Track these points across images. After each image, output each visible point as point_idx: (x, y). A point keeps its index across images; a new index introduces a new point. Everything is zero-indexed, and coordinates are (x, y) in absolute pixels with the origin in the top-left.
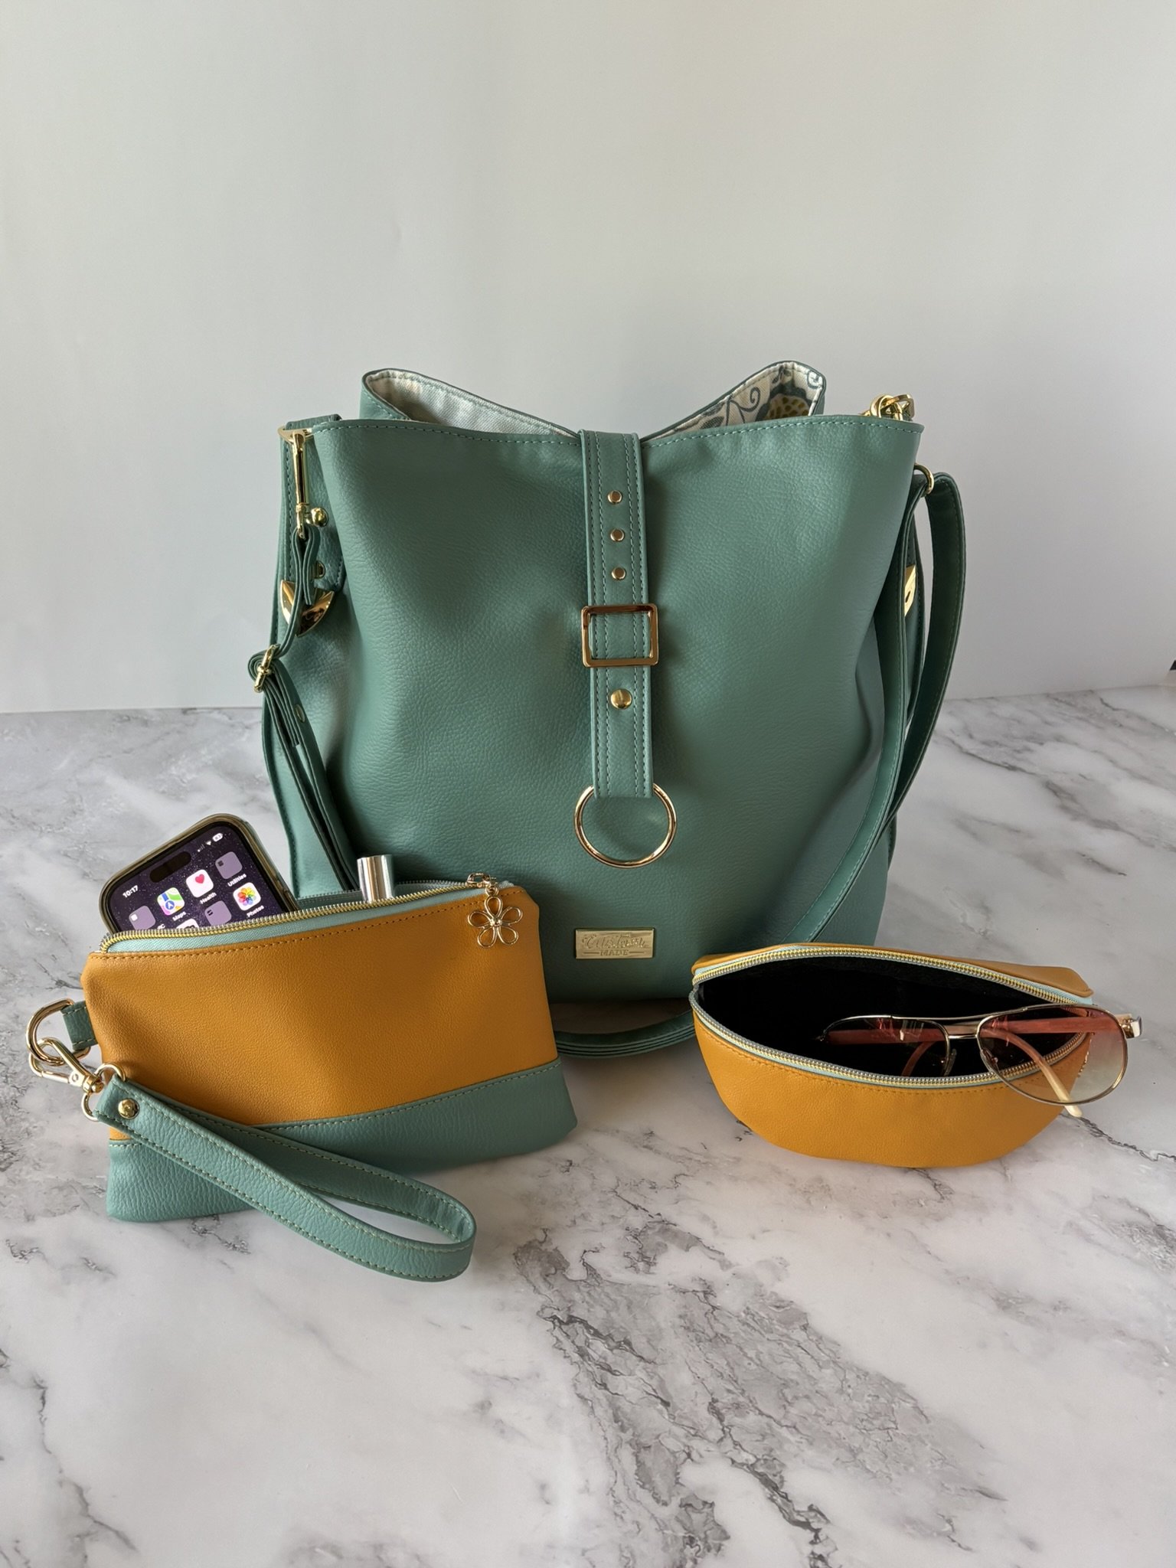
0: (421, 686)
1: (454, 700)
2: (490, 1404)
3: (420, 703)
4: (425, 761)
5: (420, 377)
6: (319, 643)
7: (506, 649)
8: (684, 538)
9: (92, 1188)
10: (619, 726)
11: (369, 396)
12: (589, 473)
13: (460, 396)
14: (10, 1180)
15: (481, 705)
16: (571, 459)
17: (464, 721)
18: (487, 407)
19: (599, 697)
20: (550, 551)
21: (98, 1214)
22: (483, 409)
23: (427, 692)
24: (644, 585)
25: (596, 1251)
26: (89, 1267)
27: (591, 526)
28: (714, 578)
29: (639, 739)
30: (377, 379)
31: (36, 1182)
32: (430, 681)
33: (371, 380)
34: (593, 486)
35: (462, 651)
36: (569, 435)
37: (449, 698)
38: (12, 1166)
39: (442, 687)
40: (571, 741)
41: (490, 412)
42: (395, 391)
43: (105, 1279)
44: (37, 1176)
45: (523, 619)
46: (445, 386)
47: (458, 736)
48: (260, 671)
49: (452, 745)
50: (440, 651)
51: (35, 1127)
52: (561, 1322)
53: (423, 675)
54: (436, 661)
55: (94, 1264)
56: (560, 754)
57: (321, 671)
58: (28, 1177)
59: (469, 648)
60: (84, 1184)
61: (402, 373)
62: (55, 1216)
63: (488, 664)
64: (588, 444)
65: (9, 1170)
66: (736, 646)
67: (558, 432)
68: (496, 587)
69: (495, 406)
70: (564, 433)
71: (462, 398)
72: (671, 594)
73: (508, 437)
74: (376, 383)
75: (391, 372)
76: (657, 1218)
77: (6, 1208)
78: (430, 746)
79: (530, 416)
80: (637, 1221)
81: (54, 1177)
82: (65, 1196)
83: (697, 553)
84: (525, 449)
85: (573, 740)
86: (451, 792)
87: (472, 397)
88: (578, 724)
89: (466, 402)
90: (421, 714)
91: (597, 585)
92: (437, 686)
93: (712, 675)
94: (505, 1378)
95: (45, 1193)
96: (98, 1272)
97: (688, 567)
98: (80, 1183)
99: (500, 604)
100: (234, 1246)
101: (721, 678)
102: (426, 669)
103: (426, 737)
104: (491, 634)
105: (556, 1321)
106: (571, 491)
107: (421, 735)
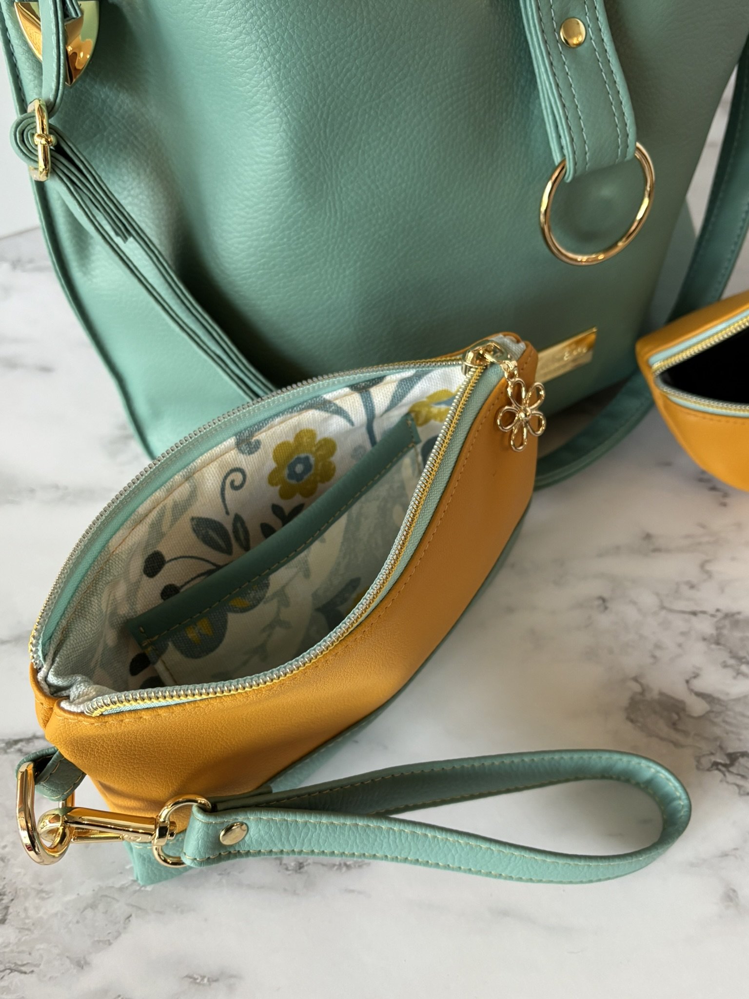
0: (320, 87)
1: (367, 97)
2: (734, 891)
3: (321, 116)
4: (338, 203)
6: (95, 93)
9: (131, 885)
10: (582, 70)
14: (21, 930)
15: (404, 95)
17: (383, 124)
19: (547, 36)
21: (161, 913)
23: (329, 95)
25: (696, 676)
26: (199, 984)
29: (610, 81)
31: (56, 914)
32: (332, 76)
35: (369, 13)
37: (361, 96)
38: (11, 910)
39: (349, 81)
43: (231, 988)
44: (53, 906)
47: (378, 151)
48: (39, 142)
49: (371, 167)
50: (339, 20)
51: (5, 847)
52: (725, 765)
53: (321, 69)
54: (336, 38)
55: (203, 977)
58: (41, 914)
60: (118, 885)
62: (110, 944)
65: (9, 917)
76: (720, 615)
77: (42, 967)
78: (342, 178)
80: (705, 626)
81: (74, 896)
82: (106, 912)
85: (513, 115)
86: (376, 236)
88: (515, 89)
90: (325, 132)
92: (342, 81)
94: (725, 855)
95: (78, 922)
96: (214, 985)
98: (112, 887)
100: (346, 865)
102: (324, 58)
103: (335, 166)
105: (720, 767)
107: (328, 166)
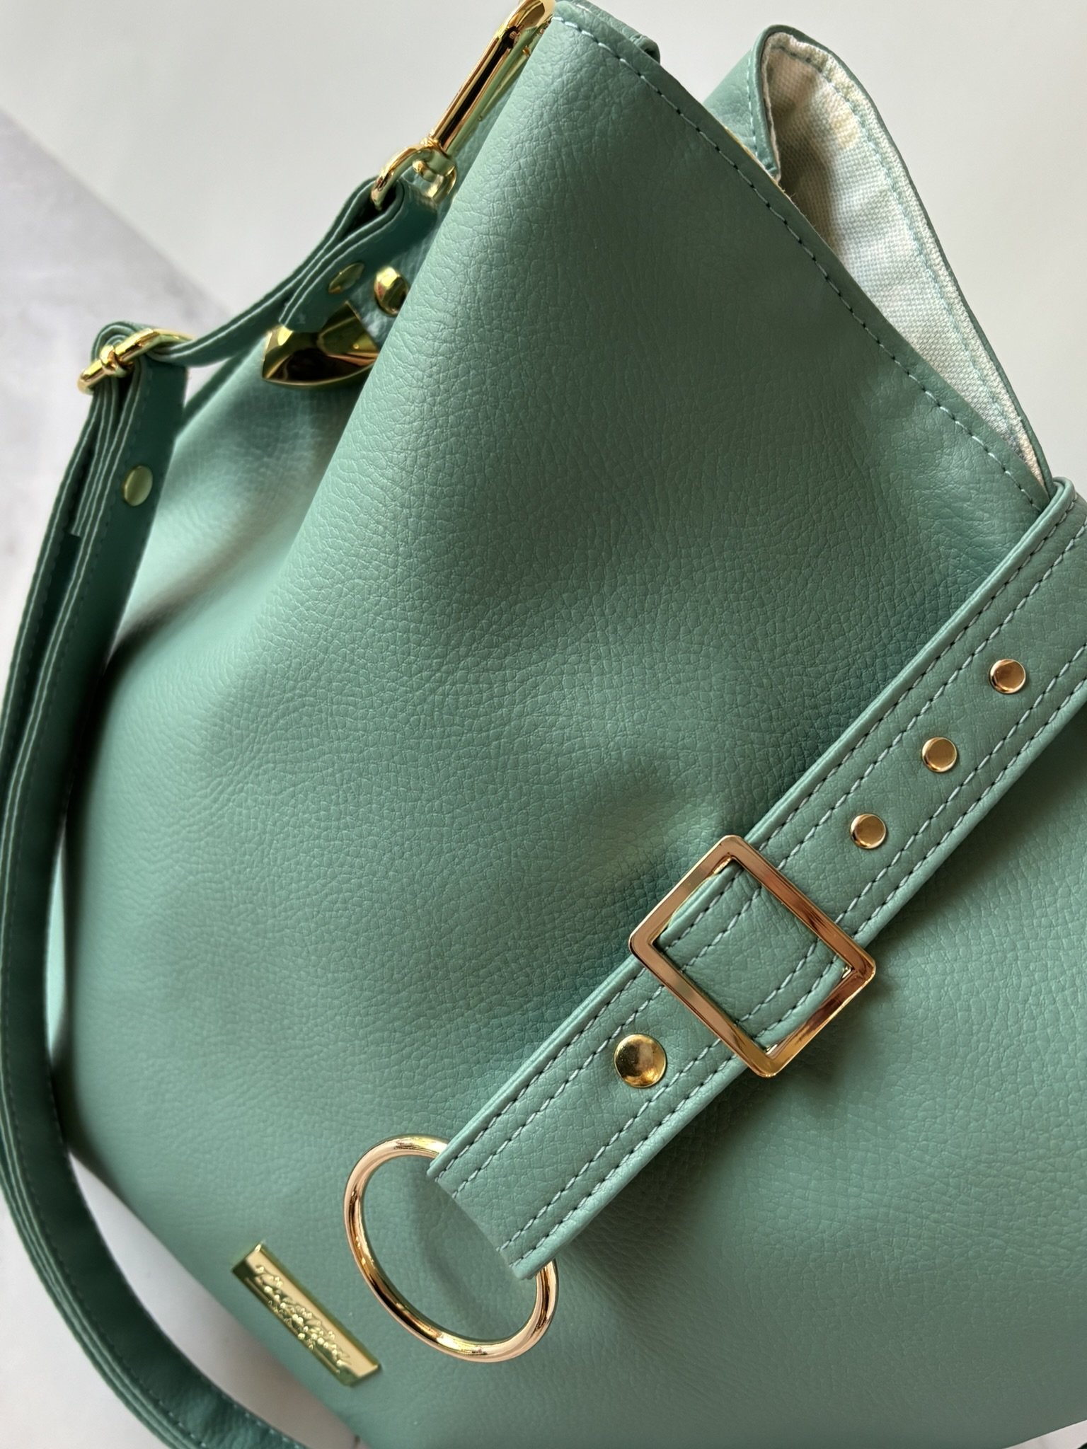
0: (314, 674)
1: (348, 755)
3: (288, 701)
4: (226, 795)
5: (872, 118)
7: (516, 766)
8: (1063, 878)
10: (586, 1107)
11: (750, 69)
12: (1004, 582)
13: (906, 214)
15: (386, 812)
16: (996, 522)
17: (337, 804)
18: (936, 278)
19: (605, 1017)
20: (784, 653)
22: (926, 275)
23: (314, 696)
24: (895, 901)
27: (907, 687)
28: (1045, 1027)
29: (597, 1169)
30: (794, 55)
32: (336, 684)
33: (783, 47)
34: (988, 615)
35: (433, 691)
36: (1036, 471)
37: (343, 744)
39: (346, 714)
40: (490, 1018)
41: (931, 292)
42: (807, 108)
45: (601, 740)
46: (898, 170)
47: (306, 816)
49: (286, 818)
50: (395, 653)
53: (332, 662)
54: (374, 662)
56: (451, 1020)
57: (267, 466)
59: (449, 699)
61: (847, 81)
63: (459, 758)
64: (1056, 522)
66: (952, 1191)
67: (1018, 445)
68: (615, 631)
69: (951, 288)
70: (1031, 458)
71: (907, 221)
72: (928, 968)
73: (919, 369)
74: (787, 59)
75: (831, 62)
78: (252, 782)
79: (998, 367)
83: (1058, 937)
84: (929, 421)
85: (495, 1022)
87: (926, 233)
89: (908, 235)
90: (278, 719)
91: (804, 812)
92: (339, 703)
93: (852, 1190)
97: (1014, 949)
99: (589, 671)
101: (862, 1211)
102: (344, 657)
103: (257, 762)
104: (517, 709)
106: (937, 577)
107: (252, 751)
